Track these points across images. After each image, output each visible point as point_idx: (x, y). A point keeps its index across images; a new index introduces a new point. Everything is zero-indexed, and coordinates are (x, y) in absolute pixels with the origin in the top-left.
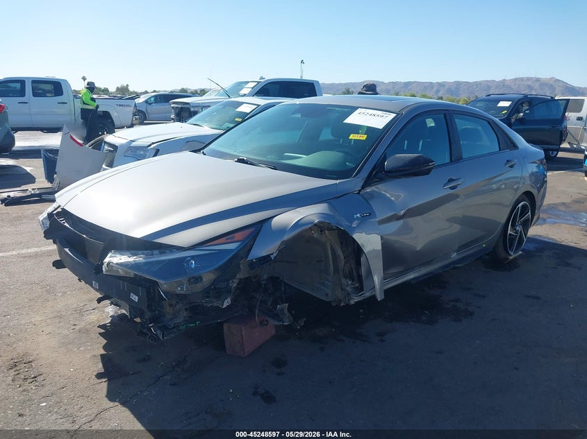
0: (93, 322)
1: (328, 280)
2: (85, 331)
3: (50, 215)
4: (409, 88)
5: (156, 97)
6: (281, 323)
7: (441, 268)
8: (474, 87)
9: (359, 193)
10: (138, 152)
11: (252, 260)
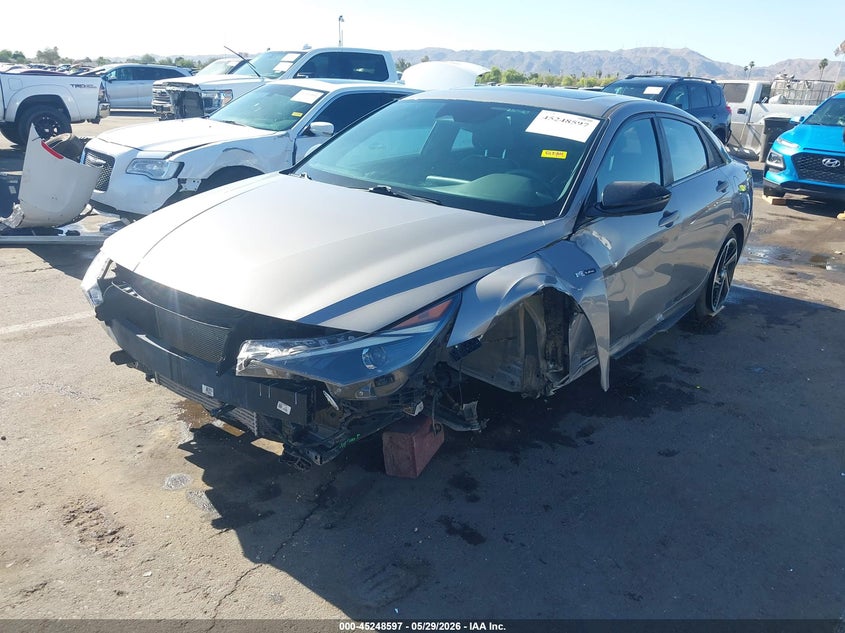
0: (166, 441)
1: (515, 363)
2: (158, 455)
3: (103, 283)
4: (490, 60)
5: (118, 70)
6: (469, 429)
7: (646, 335)
8: (580, 59)
9: (568, 239)
10: (148, 167)
11: (454, 347)
